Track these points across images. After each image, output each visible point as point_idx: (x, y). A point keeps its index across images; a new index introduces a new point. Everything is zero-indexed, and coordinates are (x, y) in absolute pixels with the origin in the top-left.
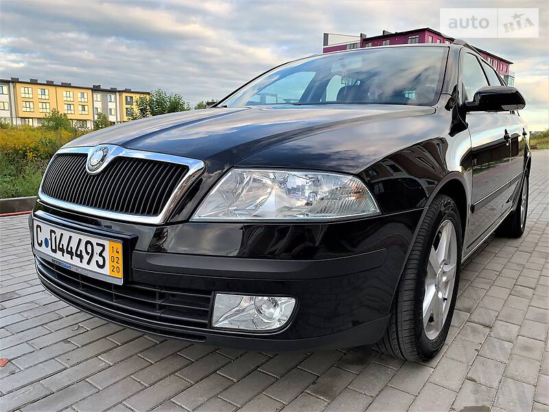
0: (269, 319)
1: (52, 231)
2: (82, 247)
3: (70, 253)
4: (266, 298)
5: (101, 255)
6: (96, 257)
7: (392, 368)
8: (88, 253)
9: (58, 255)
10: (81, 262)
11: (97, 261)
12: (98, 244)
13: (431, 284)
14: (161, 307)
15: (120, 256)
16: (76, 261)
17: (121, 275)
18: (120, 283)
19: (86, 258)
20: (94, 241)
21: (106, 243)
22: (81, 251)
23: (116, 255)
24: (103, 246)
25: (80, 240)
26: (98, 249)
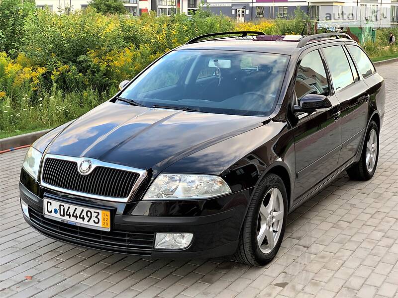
0: (180, 244)
1: (60, 205)
2: (84, 214)
3: (76, 217)
4: (178, 234)
5: (96, 217)
6: (93, 218)
7: (244, 269)
8: (88, 217)
9: (66, 218)
10: (83, 221)
11: (94, 221)
12: (94, 212)
13: (264, 223)
14: (129, 241)
15: (109, 217)
16: (80, 221)
17: (109, 226)
18: (109, 230)
19: (87, 219)
20: (92, 210)
21: (100, 211)
22: (83, 216)
23: (106, 217)
24: (98, 213)
25: (83, 210)
26: (94, 215)
